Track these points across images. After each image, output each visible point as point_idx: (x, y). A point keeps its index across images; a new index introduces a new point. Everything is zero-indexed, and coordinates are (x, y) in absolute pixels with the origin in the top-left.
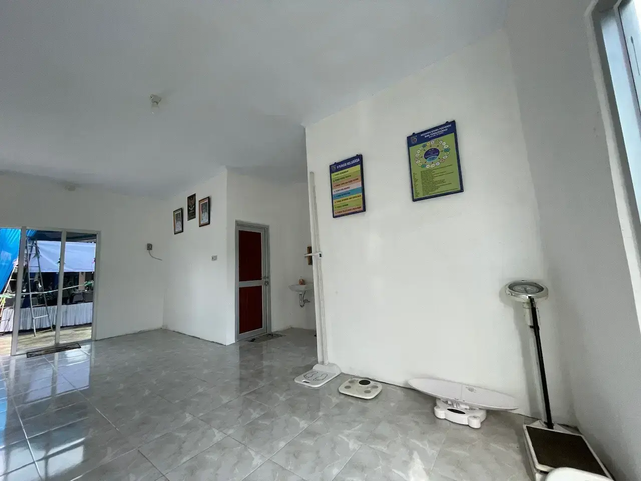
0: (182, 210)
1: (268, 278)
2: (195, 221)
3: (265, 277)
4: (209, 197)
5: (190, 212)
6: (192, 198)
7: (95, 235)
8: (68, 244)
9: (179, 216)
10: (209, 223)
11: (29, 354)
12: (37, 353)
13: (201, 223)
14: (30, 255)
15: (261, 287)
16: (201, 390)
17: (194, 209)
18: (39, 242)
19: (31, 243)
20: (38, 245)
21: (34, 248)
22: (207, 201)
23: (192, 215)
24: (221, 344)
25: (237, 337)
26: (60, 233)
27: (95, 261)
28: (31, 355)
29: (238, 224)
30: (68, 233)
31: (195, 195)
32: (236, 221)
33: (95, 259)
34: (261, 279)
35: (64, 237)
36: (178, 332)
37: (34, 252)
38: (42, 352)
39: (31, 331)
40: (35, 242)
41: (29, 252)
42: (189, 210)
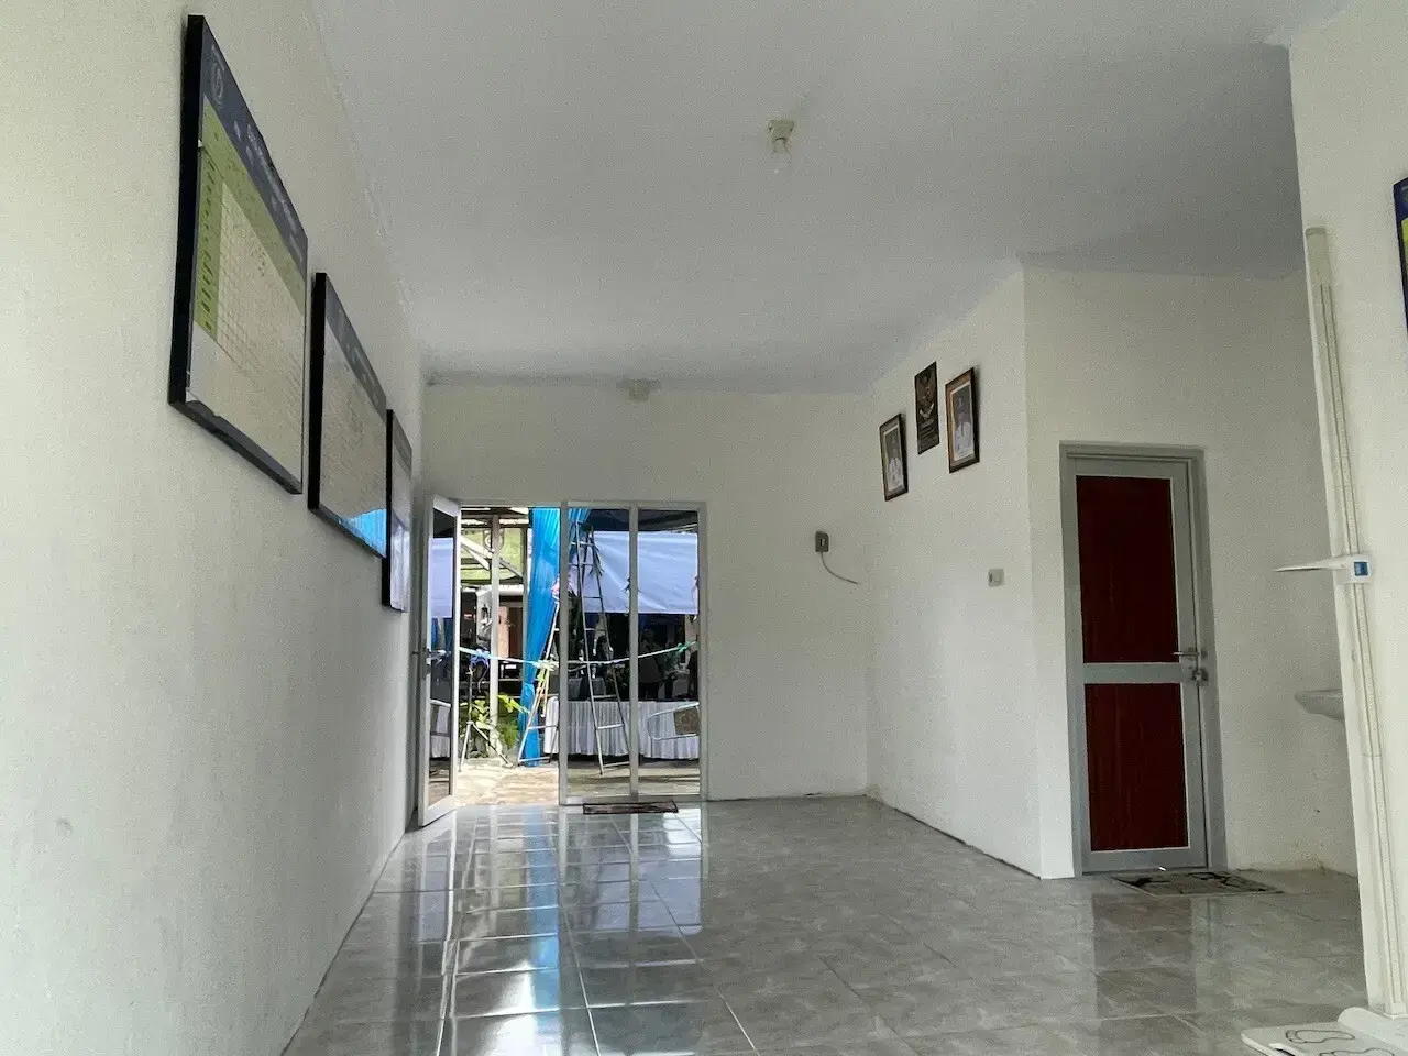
0: (900, 419)
1: (1204, 655)
2: (940, 452)
3: (1192, 653)
4: (972, 370)
5: (924, 426)
6: (927, 377)
7: (694, 513)
8: (642, 537)
9: (894, 440)
10: (976, 459)
11: (588, 808)
12: (600, 808)
13: (957, 458)
14: (584, 566)
15: (1175, 689)
16: (927, 977)
17: (935, 413)
18: (597, 535)
19: (584, 539)
20: (596, 544)
21: (590, 549)
22: (968, 383)
23: (928, 438)
24: (1028, 873)
25: (1080, 858)
26: (626, 512)
27: (698, 584)
28: (589, 809)
29: (1070, 453)
30: (641, 511)
31: (934, 365)
32: (1062, 446)
33: (698, 578)
34: (1175, 659)
35: (634, 520)
36: (906, 814)
37: (590, 561)
38: (608, 808)
39: (593, 759)
40: (590, 536)
41: (581, 562)
42: (920, 420)
